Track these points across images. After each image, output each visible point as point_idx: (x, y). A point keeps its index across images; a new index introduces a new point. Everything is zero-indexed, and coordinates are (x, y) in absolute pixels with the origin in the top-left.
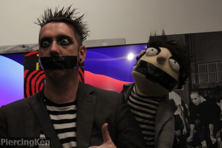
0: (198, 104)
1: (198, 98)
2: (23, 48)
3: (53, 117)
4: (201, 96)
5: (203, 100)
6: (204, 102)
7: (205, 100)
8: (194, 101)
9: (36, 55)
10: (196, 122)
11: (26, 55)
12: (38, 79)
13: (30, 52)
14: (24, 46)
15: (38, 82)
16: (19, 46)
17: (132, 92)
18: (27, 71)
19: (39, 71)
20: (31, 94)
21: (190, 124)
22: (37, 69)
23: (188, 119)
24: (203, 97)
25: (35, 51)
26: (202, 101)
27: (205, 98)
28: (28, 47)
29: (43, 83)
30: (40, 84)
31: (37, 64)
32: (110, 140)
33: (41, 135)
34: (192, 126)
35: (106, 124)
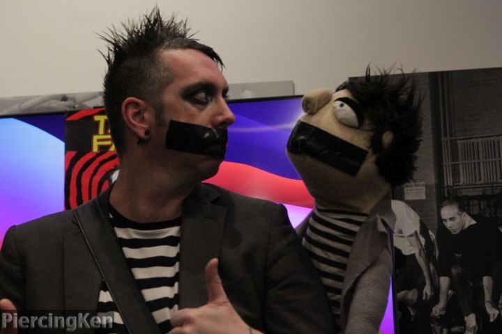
0: (458, 232)
1: (458, 217)
2: (64, 102)
3: (131, 253)
4: (464, 213)
5: (469, 221)
6: (471, 227)
7: (474, 222)
8: (448, 224)
9: (90, 117)
10: (454, 271)
11: (69, 119)
12: (96, 171)
13: (79, 111)
14: (64, 98)
15: (98, 178)
16: (55, 98)
18: (73, 153)
19: (98, 155)
20: (79, 201)
21: (439, 275)
22: (95, 149)
23: (435, 265)
24: (470, 214)
25: (89, 109)
26: (467, 225)
27: (474, 217)
28: (74, 99)
29: (106, 182)
30: (101, 184)
31: (95, 138)
32: (223, 297)
33: (102, 292)
34: (444, 281)
35: (215, 260)
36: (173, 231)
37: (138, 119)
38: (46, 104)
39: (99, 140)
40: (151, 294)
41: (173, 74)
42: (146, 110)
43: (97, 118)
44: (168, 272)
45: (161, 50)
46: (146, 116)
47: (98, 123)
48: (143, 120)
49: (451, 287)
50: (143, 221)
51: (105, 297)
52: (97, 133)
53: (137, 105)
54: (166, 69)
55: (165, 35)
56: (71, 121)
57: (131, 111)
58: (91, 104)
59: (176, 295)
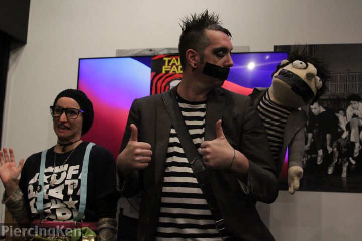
0: (318, 114)
1: (318, 108)
2: (150, 52)
3: (184, 114)
4: (321, 106)
5: (322, 110)
6: (323, 112)
7: (324, 110)
8: (314, 111)
9: (162, 58)
10: (315, 131)
11: (153, 59)
12: (163, 81)
13: (156, 56)
14: (151, 50)
15: (164, 84)
16: (147, 50)
17: (264, 99)
18: (154, 73)
19: (165, 75)
20: (156, 93)
21: (308, 133)
22: (164, 72)
23: (306, 128)
25: (161, 55)
26: (321, 111)
27: (324, 108)
28: (155, 51)
29: (168, 86)
30: (165, 87)
31: (164, 67)
32: (223, 136)
33: (172, 129)
34: (310, 135)
35: (220, 121)
36: (203, 106)
37: (192, 58)
38: (143, 52)
39: (166, 68)
40: (192, 132)
41: (210, 42)
42: (196, 55)
43: (165, 59)
44: (201, 123)
45: (206, 30)
46: (196, 58)
47: (165, 61)
48: (194, 59)
49: (313, 137)
50: (190, 101)
51: (173, 131)
52: (164, 65)
53: (193, 53)
54: (208, 39)
55: (209, 23)
56: (154, 60)
57: (190, 55)
58: (162, 53)
59: (203, 133)
